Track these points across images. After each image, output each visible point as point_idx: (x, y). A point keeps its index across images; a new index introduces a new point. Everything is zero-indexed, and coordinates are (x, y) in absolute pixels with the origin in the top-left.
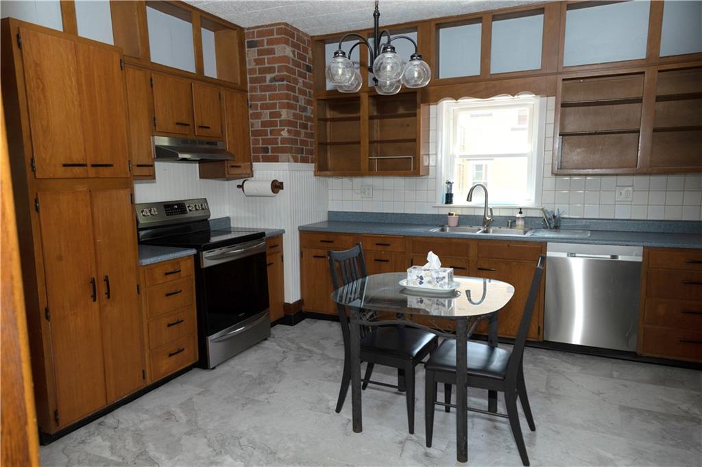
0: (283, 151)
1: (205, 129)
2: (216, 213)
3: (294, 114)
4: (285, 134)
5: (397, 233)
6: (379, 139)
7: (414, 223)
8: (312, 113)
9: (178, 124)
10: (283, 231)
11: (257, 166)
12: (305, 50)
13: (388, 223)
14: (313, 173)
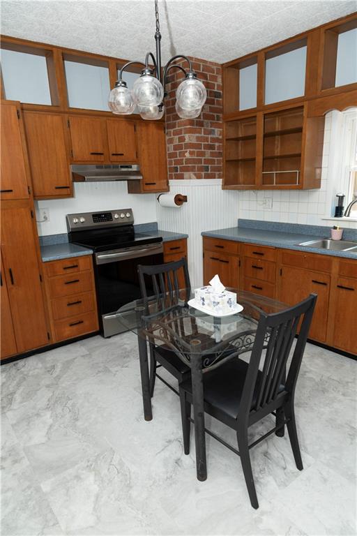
0: (187, 169)
1: (119, 156)
2: (138, 220)
3: (197, 138)
4: (187, 155)
5: (269, 244)
6: (279, 154)
7: (304, 233)
8: (220, 135)
9: (92, 154)
10: (187, 236)
11: (172, 182)
12: (215, 78)
13: (283, 232)
14: (220, 187)
